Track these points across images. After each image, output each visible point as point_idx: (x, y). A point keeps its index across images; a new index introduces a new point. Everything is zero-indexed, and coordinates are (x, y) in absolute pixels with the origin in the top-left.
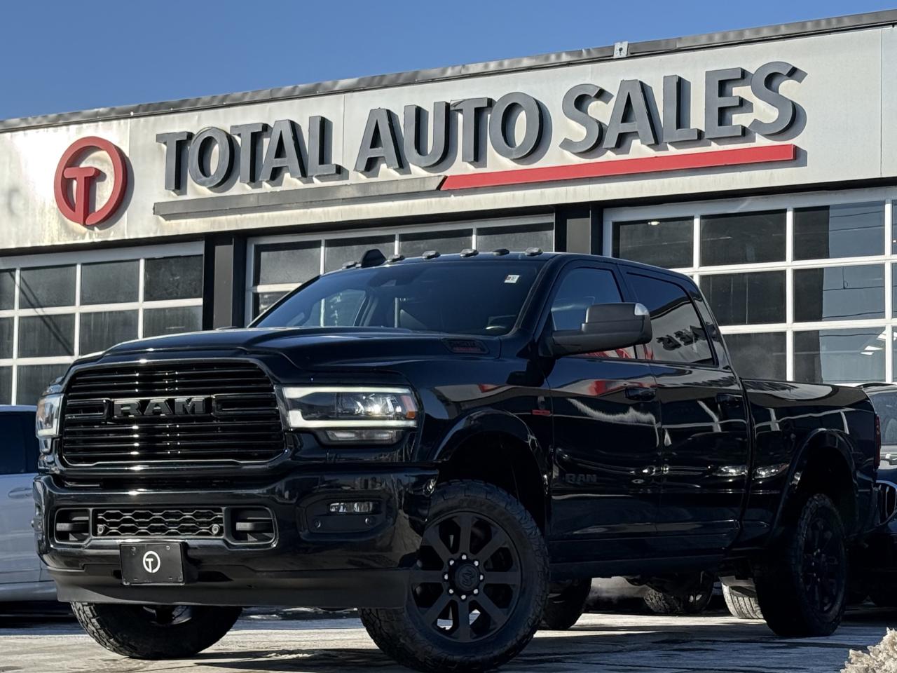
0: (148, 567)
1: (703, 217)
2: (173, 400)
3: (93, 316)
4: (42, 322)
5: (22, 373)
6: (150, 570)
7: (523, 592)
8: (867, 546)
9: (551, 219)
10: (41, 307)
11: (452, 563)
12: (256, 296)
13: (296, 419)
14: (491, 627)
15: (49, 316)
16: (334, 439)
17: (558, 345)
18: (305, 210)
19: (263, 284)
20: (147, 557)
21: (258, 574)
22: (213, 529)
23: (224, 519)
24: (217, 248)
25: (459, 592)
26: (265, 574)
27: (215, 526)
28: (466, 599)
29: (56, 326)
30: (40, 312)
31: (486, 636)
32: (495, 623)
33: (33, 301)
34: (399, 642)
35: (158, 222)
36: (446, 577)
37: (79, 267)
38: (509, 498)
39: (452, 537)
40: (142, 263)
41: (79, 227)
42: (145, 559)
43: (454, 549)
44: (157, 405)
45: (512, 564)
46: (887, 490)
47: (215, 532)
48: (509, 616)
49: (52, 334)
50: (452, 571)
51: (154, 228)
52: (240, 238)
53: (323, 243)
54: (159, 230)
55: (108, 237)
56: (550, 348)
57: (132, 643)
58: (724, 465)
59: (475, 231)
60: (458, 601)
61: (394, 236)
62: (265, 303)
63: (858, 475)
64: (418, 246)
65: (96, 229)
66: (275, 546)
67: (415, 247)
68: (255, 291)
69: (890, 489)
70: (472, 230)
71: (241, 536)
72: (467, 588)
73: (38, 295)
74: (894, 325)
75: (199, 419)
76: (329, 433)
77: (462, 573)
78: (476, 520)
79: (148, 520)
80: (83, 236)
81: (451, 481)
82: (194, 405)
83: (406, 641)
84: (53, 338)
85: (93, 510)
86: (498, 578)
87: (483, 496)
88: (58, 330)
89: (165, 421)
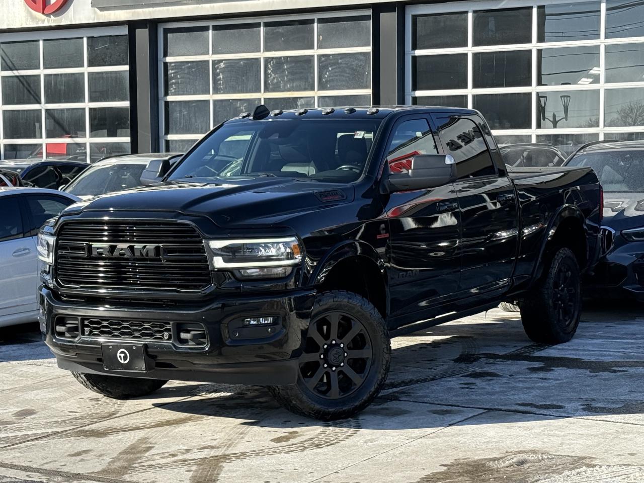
0: (121, 359)
1: (474, 12)
2: (133, 246)
3: (53, 76)
4: (18, 80)
5: (6, 115)
6: (122, 361)
7: (373, 364)
8: (593, 274)
9: (369, 12)
10: (17, 70)
11: (326, 346)
12: (166, 64)
13: (219, 263)
14: (352, 388)
15: (23, 76)
16: (246, 274)
17: (393, 185)
18: (198, 5)
19: (170, 56)
20: (120, 353)
21: (196, 366)
22: (164, 336)
23: (172, 330)
24: (137, 31)
25: (330, 366)
26: (200, 366)
27: (166, 333)
28: (336, 370)
29: (27, 82)
30: (16, 73)
31: (348, 394)
32: (355, 384)
33: (10, 64)
34: (292, 403)
35: (95, 12)
36: (322, 356)
37: (41, 42)
38: (363, 300)
39: (325, 328)
40: (85, 40)
41: (40, 15)
42: (118, 354)
43: (327, 337)
44: (122, 249)
45: (366, 344)
46: (607, 233)
47: (166, 338)
48: (364, 379)
49: (25, 89)
50: (326, 352)
51: (92, 16)
52: (152, 24)
53: (211, 28)
54: (96, 18)
55: (60, 23)
56: (387, 186)
57: (109, 390)
58: (497, 231)
59: (316, 21)
60: (330, 372)
61: (260, 23)
62: (172, 70)
63: (587, 222)
64: (277, 30)
65: (52, 16)
66: (207, 349)
67: (275, 31)
68: (165, 61)
69: (608, 232)
70: (314, 20)
71: (184, 341)
72: (336, 363)
73: (14, 61)
74: (606, 88)
75: (151, 260)
76: (242, 271)
77: (332, 353)
78: (341, 317)
79: (119, 327)
80: (43, 21)
81: (323, 292)
82: (148, 251)
83: (296, 402)
84: (26, 91)
85: (81, 318)
86: (357, 354)
87: (346, 300)
88: (30, 86)
89: (127, 259)
